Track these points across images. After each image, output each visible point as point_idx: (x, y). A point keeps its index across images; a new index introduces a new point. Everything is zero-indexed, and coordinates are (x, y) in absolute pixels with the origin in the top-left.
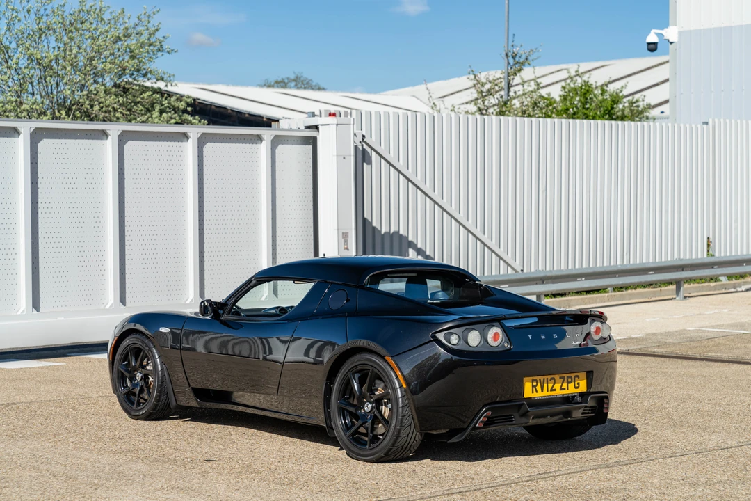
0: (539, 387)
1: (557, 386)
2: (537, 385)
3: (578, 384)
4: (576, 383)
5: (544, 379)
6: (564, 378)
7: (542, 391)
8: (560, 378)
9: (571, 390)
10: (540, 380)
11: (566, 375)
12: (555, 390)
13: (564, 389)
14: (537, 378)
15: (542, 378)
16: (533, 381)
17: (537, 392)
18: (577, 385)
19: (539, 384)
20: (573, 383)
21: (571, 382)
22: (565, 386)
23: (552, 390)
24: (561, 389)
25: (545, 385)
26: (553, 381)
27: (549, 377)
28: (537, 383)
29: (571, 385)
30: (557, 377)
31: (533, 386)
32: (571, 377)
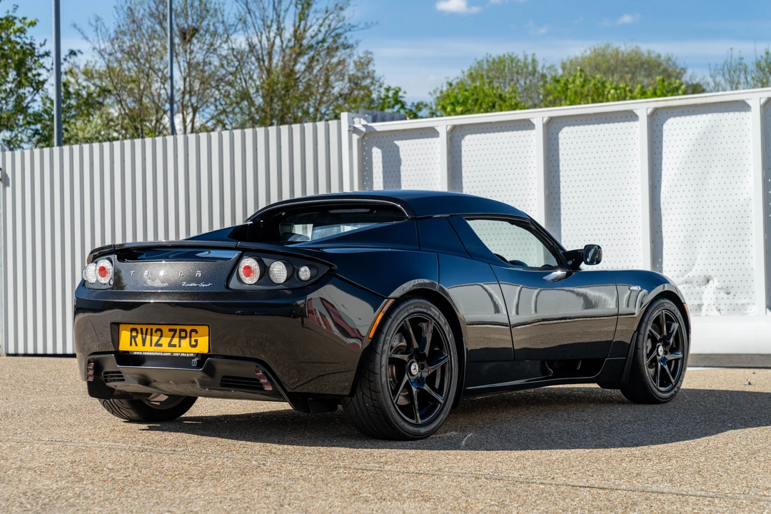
0: (139, 339)
1: (165, 341)
2: (136, 336)
3: (196, 341)
4: (193, 339)
5: (147, 329)
6: (175, 331)
7: (144, 345)
8: (170, 330)
9: (184, 348)
10: (142, 329)
11: (178, 328)
12: (161, 345)
13: (175, 346)
14: (138, 327)
15: (144, 327)
16: (132, 330)
17: (136, 345)
18: (193, 343)
19: (140, 335)
20: (188, 339)
21: (185, 337)
22: (176, 341)
23: (157, 345)
24: (170, 345)
25: (148, 337)
26: (159, 333)
27: (155, 327)
28: (137, 333)
29: (185, 343)
30: (165, 329)
31: (132, 337)
32: (185, 331)
